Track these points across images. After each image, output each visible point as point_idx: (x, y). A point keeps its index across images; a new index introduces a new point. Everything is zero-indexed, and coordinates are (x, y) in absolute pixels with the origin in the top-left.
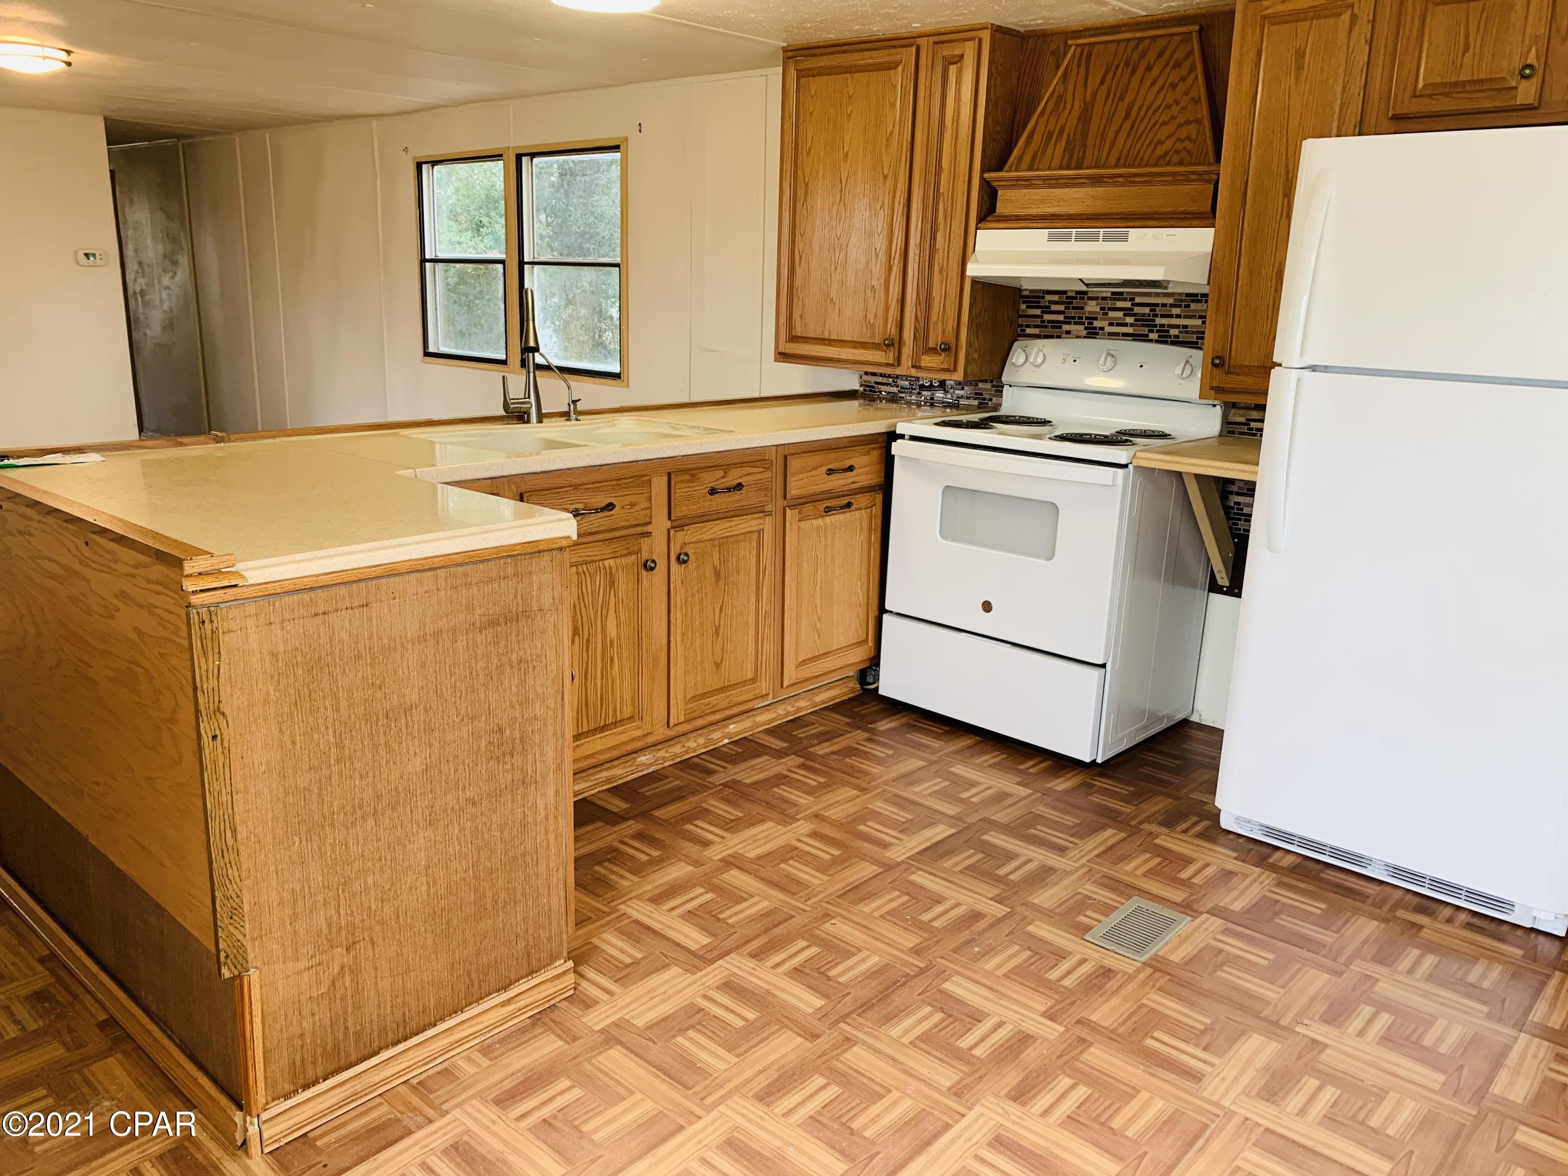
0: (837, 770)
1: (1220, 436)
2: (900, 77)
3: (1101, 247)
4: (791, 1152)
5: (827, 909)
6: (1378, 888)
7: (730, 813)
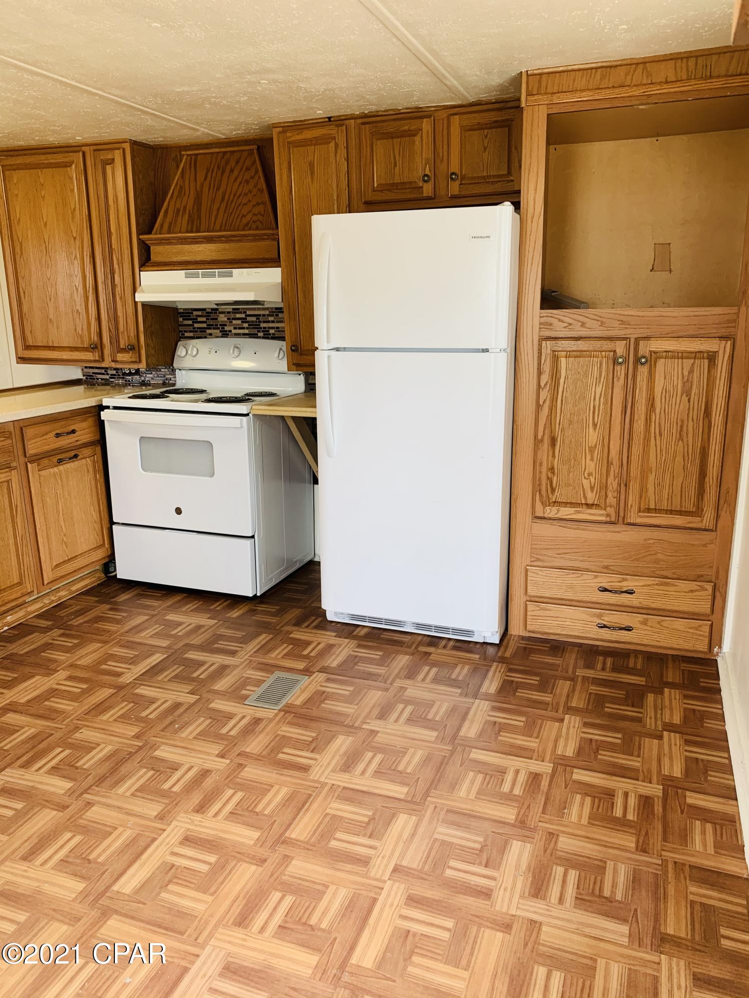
0: (87, 633)
1: (305, 392)
2: (73, 172)
3: (217, 281)
4: (46, 888)
5: (76, 724)
6: (410, 637)
7: (9, 676)
